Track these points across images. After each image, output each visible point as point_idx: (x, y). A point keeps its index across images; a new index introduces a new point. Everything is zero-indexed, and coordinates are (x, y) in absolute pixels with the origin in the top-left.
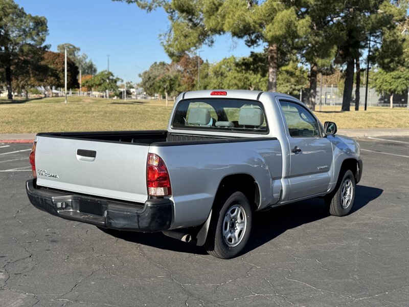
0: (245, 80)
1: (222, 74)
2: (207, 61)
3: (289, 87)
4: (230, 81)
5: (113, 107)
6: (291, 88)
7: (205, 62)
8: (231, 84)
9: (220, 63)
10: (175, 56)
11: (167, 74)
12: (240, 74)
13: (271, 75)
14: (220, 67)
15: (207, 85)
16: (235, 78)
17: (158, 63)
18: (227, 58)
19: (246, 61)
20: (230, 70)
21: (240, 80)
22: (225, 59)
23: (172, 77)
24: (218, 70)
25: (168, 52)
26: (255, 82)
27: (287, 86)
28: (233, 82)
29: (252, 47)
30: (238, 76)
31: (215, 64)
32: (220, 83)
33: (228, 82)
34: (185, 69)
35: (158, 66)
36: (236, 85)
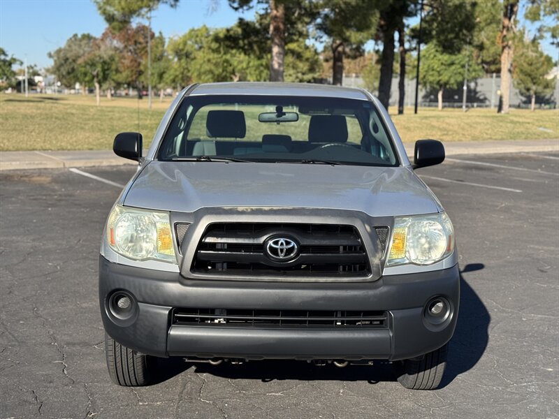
0: (225, 64)
1: (187, 55)
2: (160, 33)
3: (294, 76)
4: (201, 65)
5: (11, 108)
6: (297, 77)
7: (157, 35)
8: (203, 70)
9: (185, 36)
10: (117, 20)
11: (97, 53)
12: (216, 55)
14: (185, 44)
15: (164, 72)
16: (209, 61)
17: (79, 36)
18: (196, 28)
19: (232, 33)
20: (201, 48)
21: (216, 65)
22: (193, 30)
23: (106, 57)
24: (181, 47)
25: (104, 12)
26: (240, 67)
27: (290, 75)
28: (207, 67)
29: (240, 10)
30: (214, 59)
31: (176, 38)
32: (184, 69)
33: (198, 67)
34: (126, 47)
35: (80, 40)
36: (211, 72)
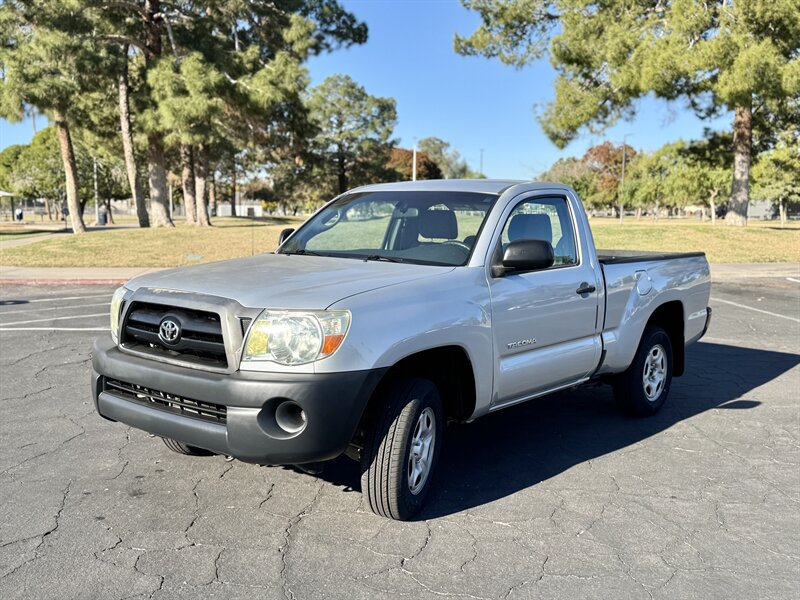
0: (702, 179)
1: (661, 170)
2: (641, 151)
3: (783, 188)
4: (674, 182)
6: (786, 190)
7: (638, 153)
8: (675, 185)
9: (658, 152)
10: (560, 138)
12: (691, 170)
13: (738, 167)
14: (658, 159)
15: (636, 190)
16: (683, 176)
17: (565, 160)
18: (671, 143)
19: (695, 144)
20: (676, 162)
21: (692, 179)
22: (668, 145)
23: (578, 179)
24: (654, 164)
26: (719, 181)
27: (778, 188)
28: (680, 182)
29: (708, 119)
30: (689, 173)
31: (651, 154)
32: (658, 186)
33: (670, 182)
34: (606, 167)
35: (565, 164)
36: (684, 187)
